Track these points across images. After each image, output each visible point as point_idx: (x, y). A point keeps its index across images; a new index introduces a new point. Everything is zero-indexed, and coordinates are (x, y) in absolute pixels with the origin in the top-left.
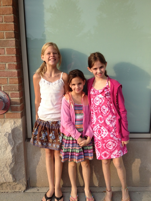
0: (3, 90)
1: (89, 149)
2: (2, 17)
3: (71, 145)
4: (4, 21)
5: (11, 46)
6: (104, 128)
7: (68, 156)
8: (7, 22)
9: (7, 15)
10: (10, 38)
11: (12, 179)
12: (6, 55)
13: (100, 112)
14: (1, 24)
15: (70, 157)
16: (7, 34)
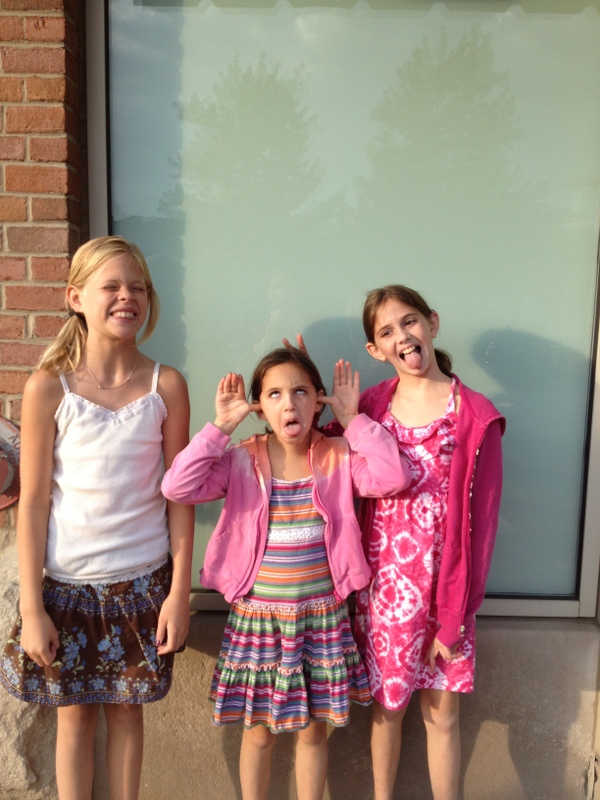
0: (8, 416)
2: (24, 143)
3: (254, 655)
4: (28, 157)
5: (53, 252)
8: (40, 161)
9: (43, 137)
10: (50, 220)
11: (22, 776)
12: (30, 282)
13: (407, 517)
14: (19, 168)
15: (249, 708)
16: (37, 204)
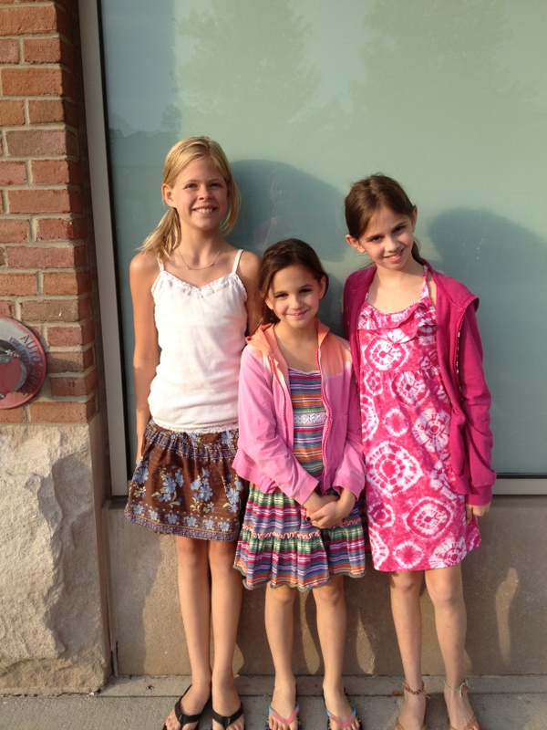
0: (19, 317)
1: (350, 538)
2: (18, 45)
3: (279, 525)
4: (23, 60)
5: (52, 154)
6: (408, 455)
7: (267, 567)
8: (34, 63)
9: (36, 38)
10: (47, 123)
12: (31, 186)
13: (394, 395)
14: (14, 71)
15: (275, 570)
16: (34, 107)
